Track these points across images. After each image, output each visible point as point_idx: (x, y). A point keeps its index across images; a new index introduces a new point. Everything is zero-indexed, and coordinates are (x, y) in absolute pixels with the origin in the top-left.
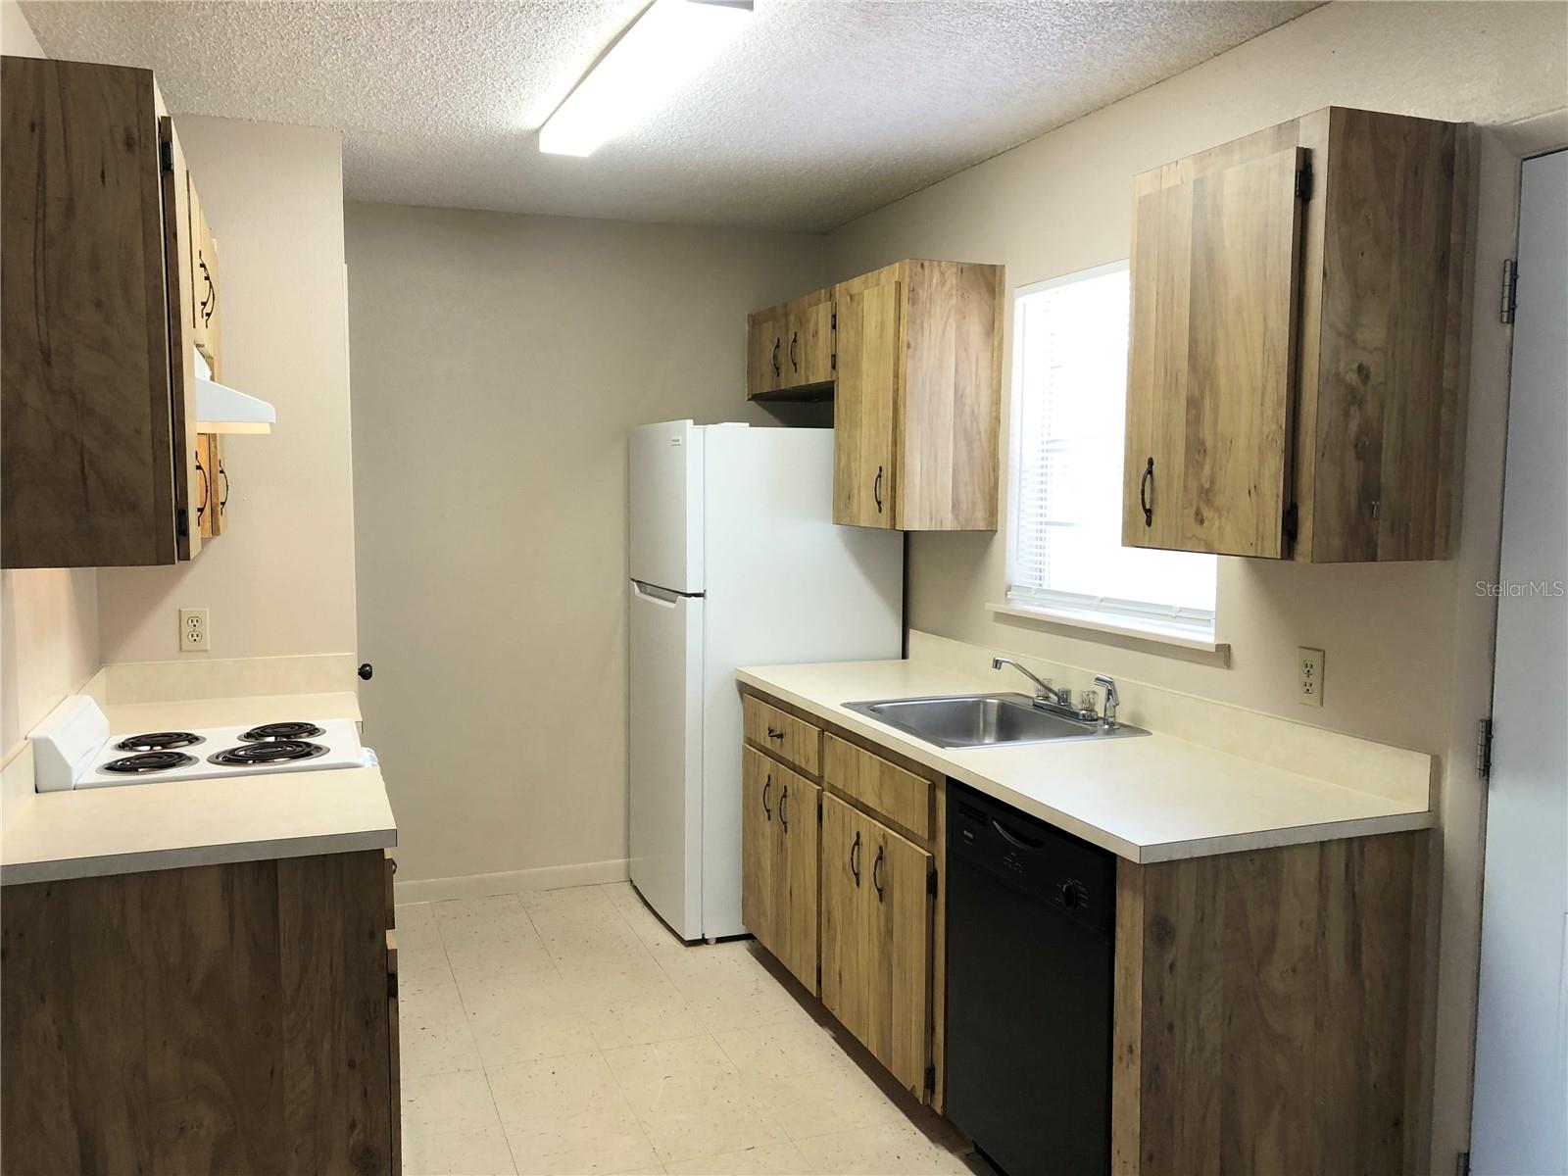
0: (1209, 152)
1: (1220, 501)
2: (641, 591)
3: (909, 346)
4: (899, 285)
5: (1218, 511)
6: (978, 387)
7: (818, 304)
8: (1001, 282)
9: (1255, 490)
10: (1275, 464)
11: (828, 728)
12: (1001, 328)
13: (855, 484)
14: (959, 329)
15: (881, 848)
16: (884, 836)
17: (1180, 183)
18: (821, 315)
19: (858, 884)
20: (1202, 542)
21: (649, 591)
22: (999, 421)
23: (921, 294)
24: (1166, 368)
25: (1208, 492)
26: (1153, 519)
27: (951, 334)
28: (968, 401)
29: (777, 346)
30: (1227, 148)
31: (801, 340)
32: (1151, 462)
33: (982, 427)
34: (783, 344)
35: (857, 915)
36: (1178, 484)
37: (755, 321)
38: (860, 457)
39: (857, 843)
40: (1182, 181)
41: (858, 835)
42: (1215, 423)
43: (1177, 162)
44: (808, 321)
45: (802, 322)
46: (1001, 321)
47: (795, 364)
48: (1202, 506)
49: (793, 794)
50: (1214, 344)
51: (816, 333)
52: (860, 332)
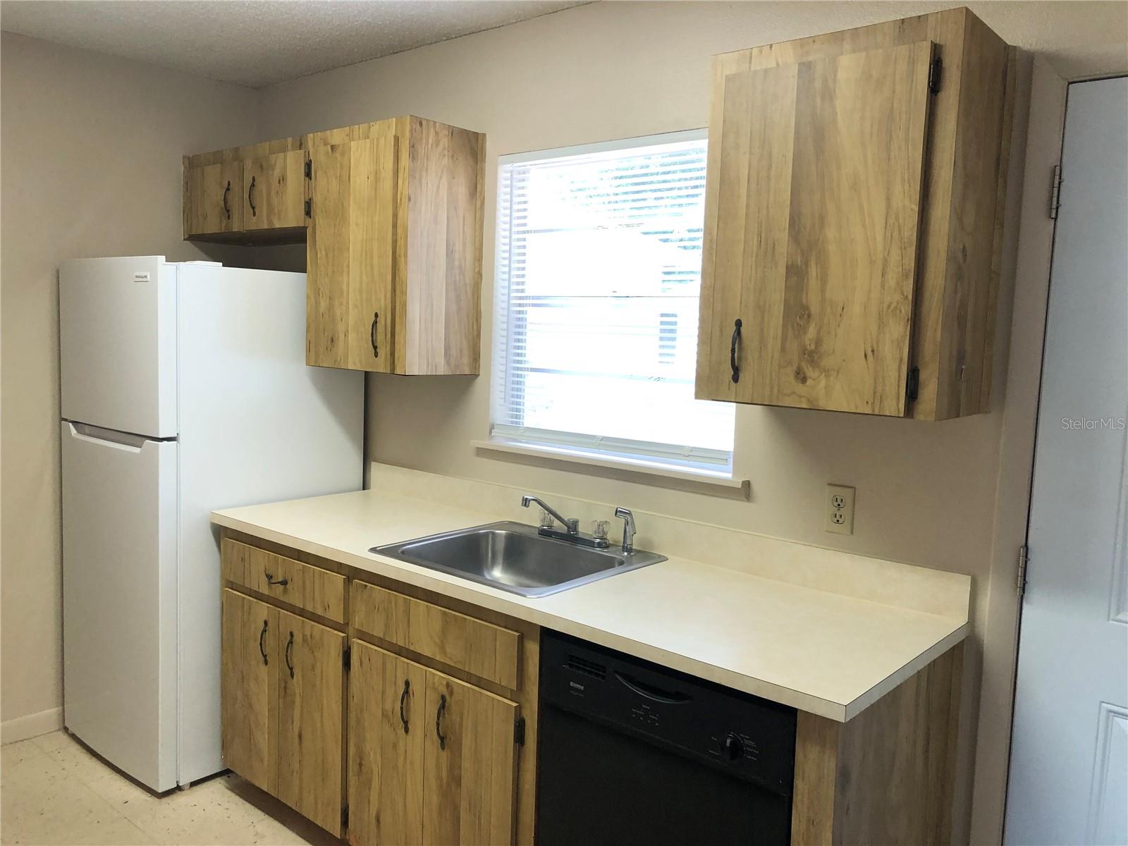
0: (814, 40)
1: (827, 362)
2: (78, 432)
3: (409, 199)
4: (397, 139)
5: (827, 372)
6: (464, 244)
7: (284, 150)
8: (483, 149)
9: (873, 353)
10: (898, 330)
11: (353, 574)
12: (483, 191)
13: (341, 327)
14: (450, 188)
15: (443, 697)
16: (448, 685)
17: (775, 66)
18: (291, 163)
19: (407, 730)
20: (803, 399)
21: (87, 431)
22: (481, 276)
23: (420, 150)
24: (760, 235)
25: (811, 353)
26: (741, 375)
27: (444, 192)
28: (457, 256)
29: (228, 189)
30: (837, 37)
31: (261, 186)
32: (739, 324)
33: (467, 281)
34: (235, 187)
35: (405, 758)
36: (773, 344)
37: (193, 165)
38: (348, 303)
39: (406, 692)
40: (778, 64)
41: (407, 684)
42: (823, 290)
43: (771, 46)
44: (272, 167)
45: (262, 166)
46: (483, 186)
47: (253, 208)
48: (803, 364)
49: (305, 640)
50: (822, 218)
51: (282, 180)
52: (345, 180)
